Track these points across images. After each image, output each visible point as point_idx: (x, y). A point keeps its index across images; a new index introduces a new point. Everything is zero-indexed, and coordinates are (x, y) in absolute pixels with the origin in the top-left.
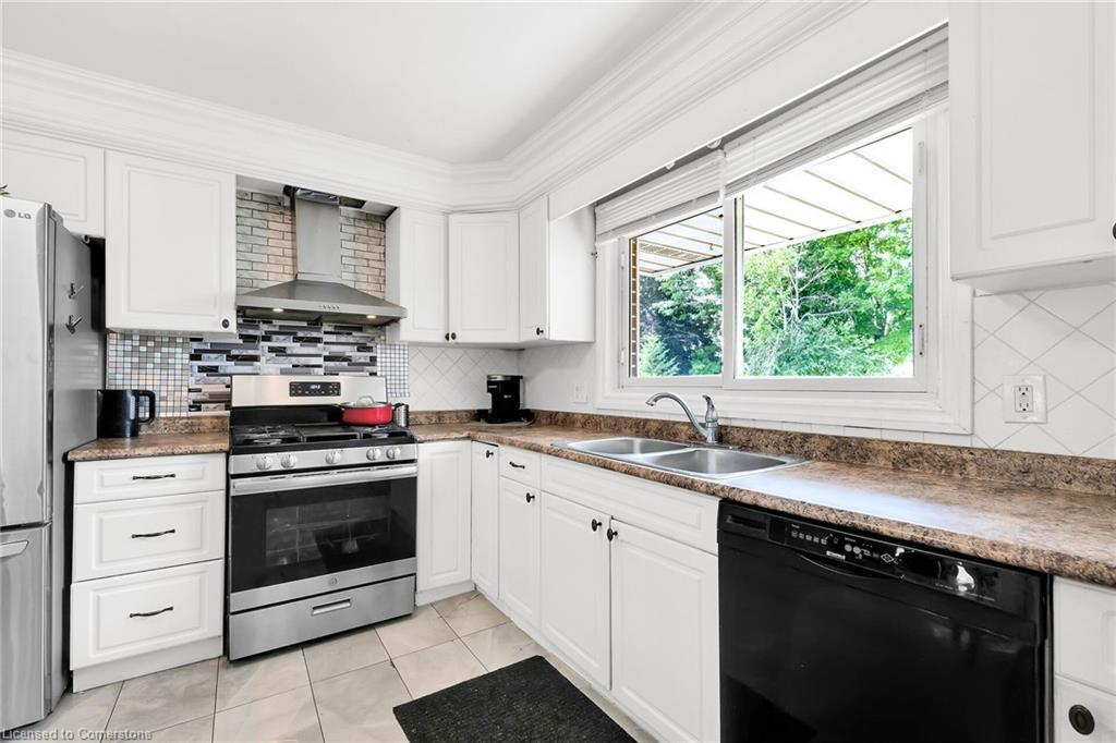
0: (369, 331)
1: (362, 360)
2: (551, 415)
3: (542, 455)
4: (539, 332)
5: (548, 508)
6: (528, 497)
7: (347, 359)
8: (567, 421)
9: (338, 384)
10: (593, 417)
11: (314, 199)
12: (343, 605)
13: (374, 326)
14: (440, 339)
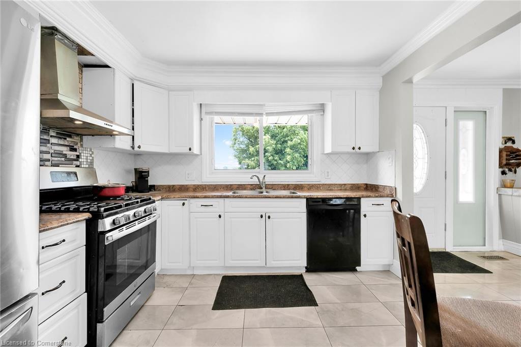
0: (75, 138)
1: (72, 157)
2: (169, 187)
3: (225, 199)
4: (190, 149)
5: (231, 218)
6: (220, 216)
7: (65, 156)
8: (183, 189)
9: (75, 174)
10: (201, 185)
11: (65, 44)
12: (139, 296)
13: (78, 135)
14: (129, 148)
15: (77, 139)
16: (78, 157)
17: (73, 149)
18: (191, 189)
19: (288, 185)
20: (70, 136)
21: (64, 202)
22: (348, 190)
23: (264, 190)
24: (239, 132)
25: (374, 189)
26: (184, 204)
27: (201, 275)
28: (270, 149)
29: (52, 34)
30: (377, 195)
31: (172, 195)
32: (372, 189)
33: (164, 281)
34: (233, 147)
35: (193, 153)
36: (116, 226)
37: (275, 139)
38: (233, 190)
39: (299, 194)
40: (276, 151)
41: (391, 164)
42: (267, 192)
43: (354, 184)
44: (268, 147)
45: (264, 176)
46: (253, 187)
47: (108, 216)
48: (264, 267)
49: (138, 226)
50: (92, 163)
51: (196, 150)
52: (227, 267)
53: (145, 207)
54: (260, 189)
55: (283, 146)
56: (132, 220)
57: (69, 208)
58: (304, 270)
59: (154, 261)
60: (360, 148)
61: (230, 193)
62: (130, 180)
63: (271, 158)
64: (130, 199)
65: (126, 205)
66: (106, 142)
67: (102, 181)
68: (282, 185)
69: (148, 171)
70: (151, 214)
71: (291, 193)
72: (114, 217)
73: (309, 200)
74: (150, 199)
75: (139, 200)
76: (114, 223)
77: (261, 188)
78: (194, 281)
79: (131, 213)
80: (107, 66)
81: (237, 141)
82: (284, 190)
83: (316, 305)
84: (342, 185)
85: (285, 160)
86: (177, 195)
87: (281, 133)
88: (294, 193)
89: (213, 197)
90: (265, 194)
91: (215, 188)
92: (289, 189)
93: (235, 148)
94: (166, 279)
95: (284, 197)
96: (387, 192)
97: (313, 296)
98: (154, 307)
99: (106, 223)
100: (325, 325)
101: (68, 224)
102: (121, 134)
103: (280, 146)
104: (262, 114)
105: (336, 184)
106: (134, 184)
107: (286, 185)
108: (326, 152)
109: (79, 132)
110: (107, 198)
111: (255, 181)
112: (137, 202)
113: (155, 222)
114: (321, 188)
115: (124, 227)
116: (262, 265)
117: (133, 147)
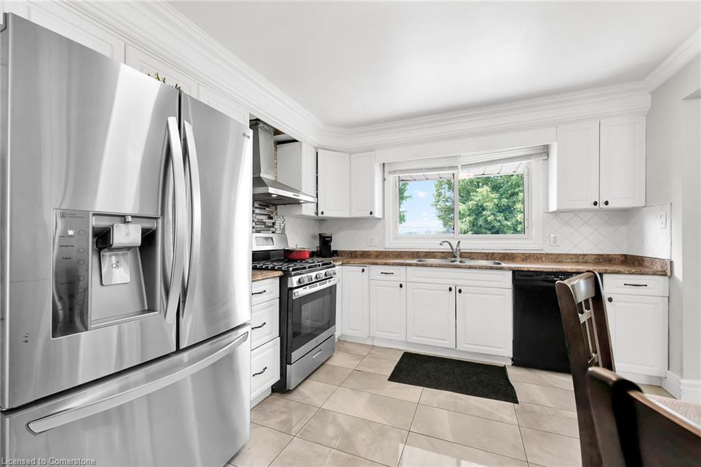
1: (270, 225)
2: (351, 252)
3: (408, 267)
4: (371, 213)
5: (413, 288)
6: (401, 286)
7: (265, 223)
8: (365, 255)
9: (272, 238)
10: (383, 252)
11: (265, 130)
12: (320, 352)
13: (273, 205)
14: (314, 215)
15: (272, 208)
16: (274, 224)
17: (270, 218)
18: (373, 256)
19: (493, 254)
20: (268, 206)
21: (264, 262)
22: (590, 262)
23: (458, 259)
24: (444, 186)
25: (636, 263)
26: (363, 271)
27: (381, 347)
28: (489, 205)
29: (257, 124)
30: (634, 271)
31: (352, 261)
32: (633, 263)
33: (344, 346)
34: (436, 205)
35: (374, 217)
36: (301, 285)
37: (497, 192)
38: (419, 258)
39: (503, 265)
40: (500, 207)
41: (663, 226)
42: (461, 262)
43: (602, 255)
44: (487, 204)
45: (459, 242)
46: (444, 255)
47: (295, 275)
48: (453, 349)
49: (319, 287)
50: (284, 229)
51: (377, 214)
52: (409, 343)
53: (326, 270)
54: (452, 258)
55: (512, 200)
56: (314, 281)
57: (267, 267)
58: (510, 363)
59: (335, 324)
60: (607, 203)
61: (415, 261)
62: (315, 245)
63: (490, 218)
64: (313, 263)
65: (310, 267)
66: (294, 210)
67: (292, 245)
68: (485, 253)
69: (331, 237)
70: (332, 277)
71: (495, 263)
72: (299, 277)
73: (516, 273)
74: (331, 263)
75: (321, 264)
76: (299, 281)
77: (455, 257)
78: (373, 351)
79: (313, 274)
80: (295, 141)
81: (442, 197)
82: (486, 259)
83: (517, 402)
84: (580, 255)
85: (513, 221)
86: (357, 261)
87: (508, 182)
88: (498, 264)
89: (394, 264)
90: (457, 263)
91: (399, 255)
92: (494, 259)
93: (438, 206)
94: (346, 345)
95: (481, 268)
96: (658, 267)
97: (514, 391)
98: (334, 367)
99: (294, 281)
100: (522, 423)
101: (268, 278)
102: (306, 202)
103: (506, 200)
104: (457, 167)
105: (570, 254)
106: (319, 249)
107: (489, 253)
108: (550, 211)
109: (275, 202)
110: (295, 261)
111: (446, 248)
112: (319, 265)
113: (335, 285)
114: (544, 259)
115: (308, 286)
116: (452, 347)
117: (317, 214)
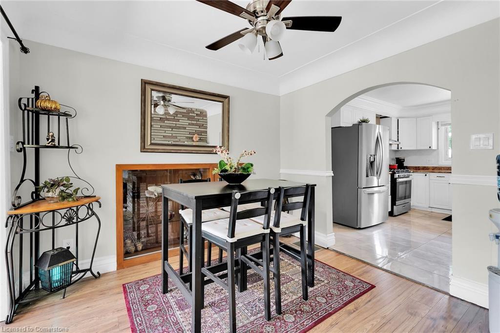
4: (430, 147)
10: (438, 167)
14: (396, 149)
18: (431, 169)
26: (426, 175)
35: (432, 149)
36: (399, 177)
47: (397, 173)
49: (405, 179)
53: (407, 173)
65: (400, 172)
69: (404, 159)
79: (403, 174)
80: (388, 117)
86: (420, 171)
89: (445, 172)
99: (396, 176)
113: (411, 180)
115: (402, 178)
117: (398, 148)
